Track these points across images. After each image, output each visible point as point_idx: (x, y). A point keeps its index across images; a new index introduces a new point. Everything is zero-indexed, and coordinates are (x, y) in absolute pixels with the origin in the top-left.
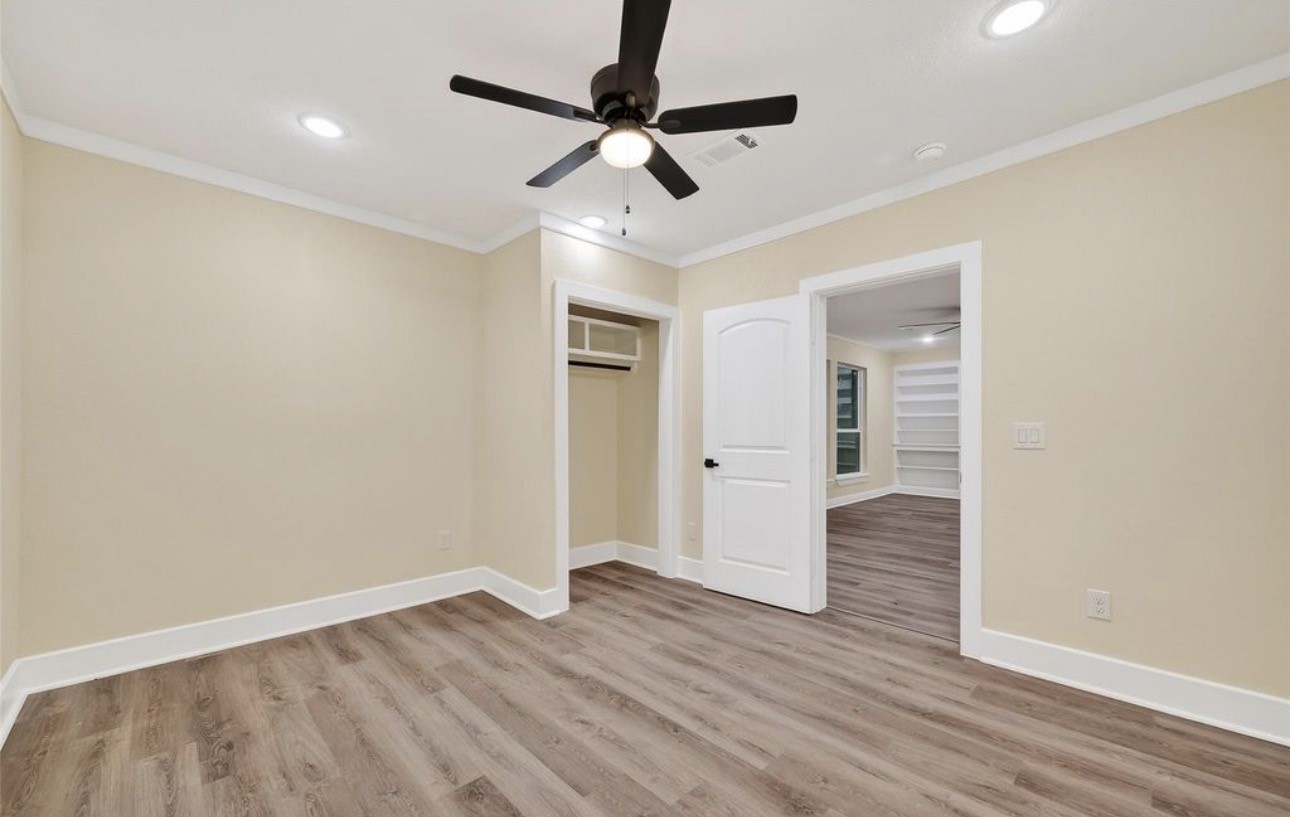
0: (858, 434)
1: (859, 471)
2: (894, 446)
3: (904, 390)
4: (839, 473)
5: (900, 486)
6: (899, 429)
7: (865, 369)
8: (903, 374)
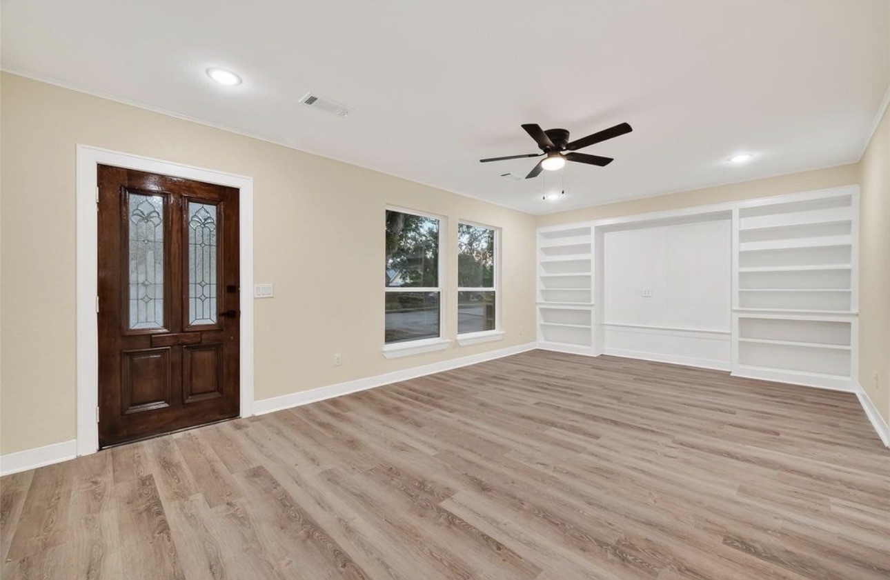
0: (494, 292)
1: (494, 329)
2: (537, 304)
3: (547, 251)
4: (460, 331)
5: (543, 342)
6: (543, 288)
7: (500, 229)
8: (548, 236)
